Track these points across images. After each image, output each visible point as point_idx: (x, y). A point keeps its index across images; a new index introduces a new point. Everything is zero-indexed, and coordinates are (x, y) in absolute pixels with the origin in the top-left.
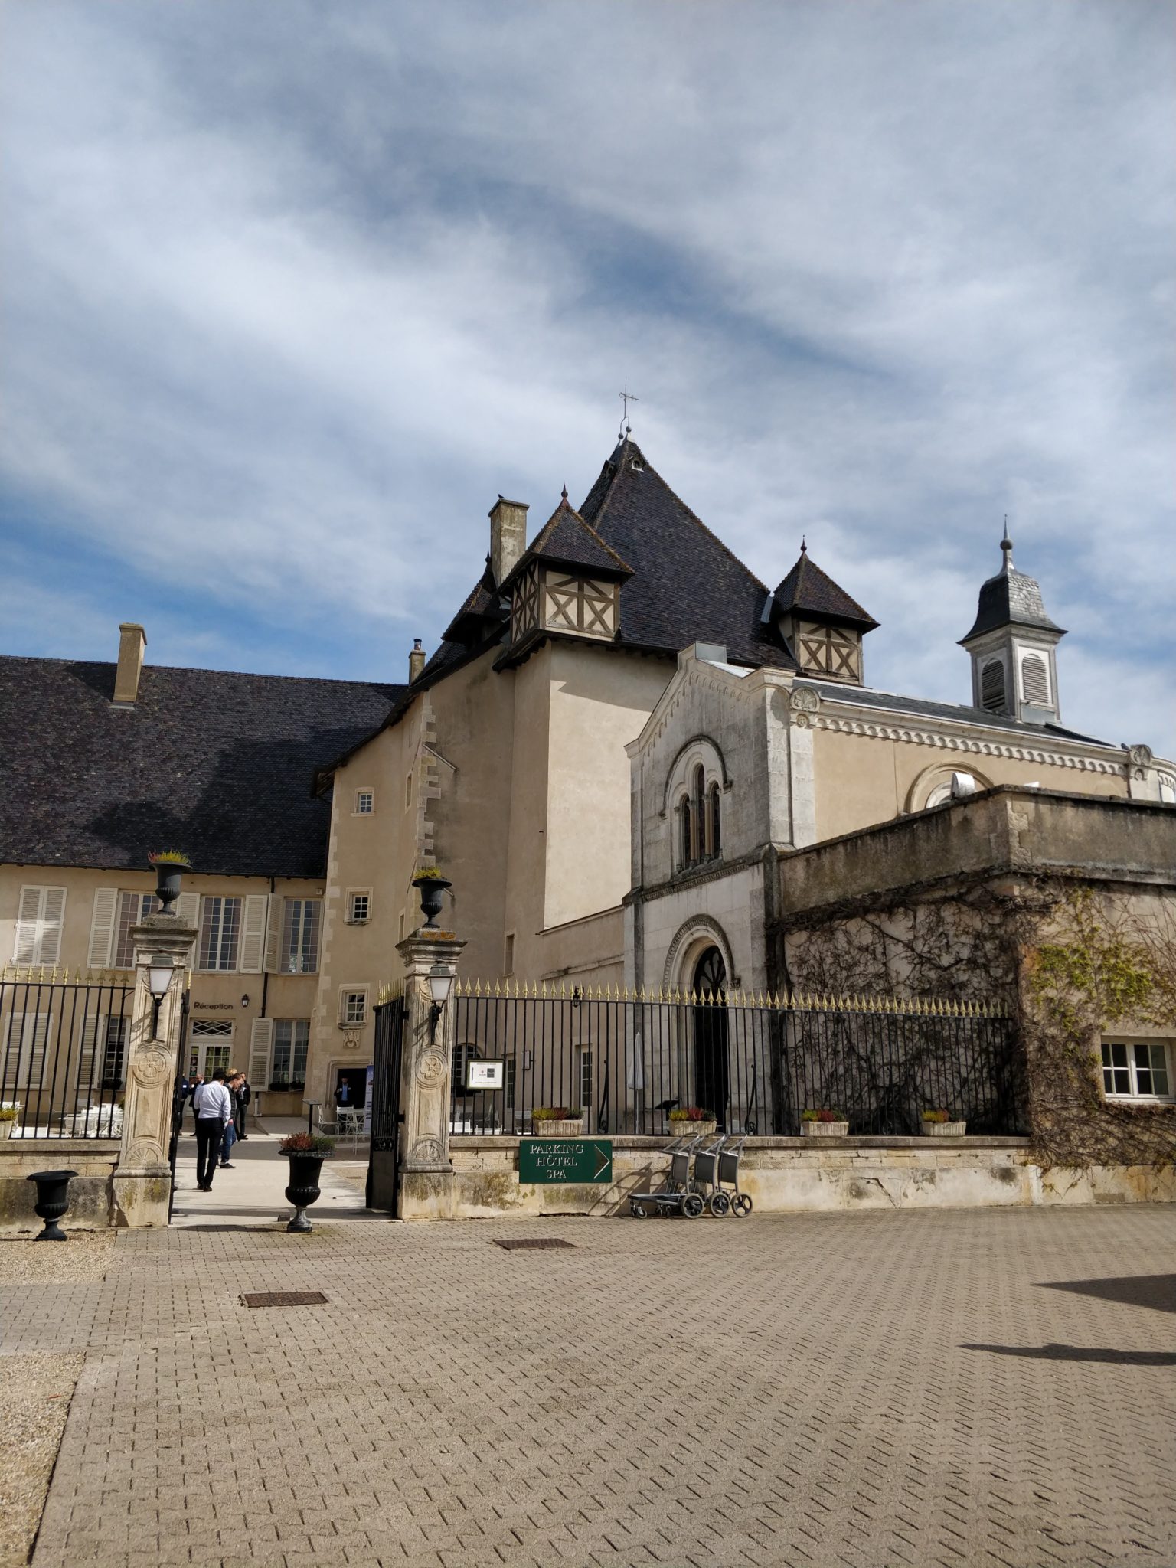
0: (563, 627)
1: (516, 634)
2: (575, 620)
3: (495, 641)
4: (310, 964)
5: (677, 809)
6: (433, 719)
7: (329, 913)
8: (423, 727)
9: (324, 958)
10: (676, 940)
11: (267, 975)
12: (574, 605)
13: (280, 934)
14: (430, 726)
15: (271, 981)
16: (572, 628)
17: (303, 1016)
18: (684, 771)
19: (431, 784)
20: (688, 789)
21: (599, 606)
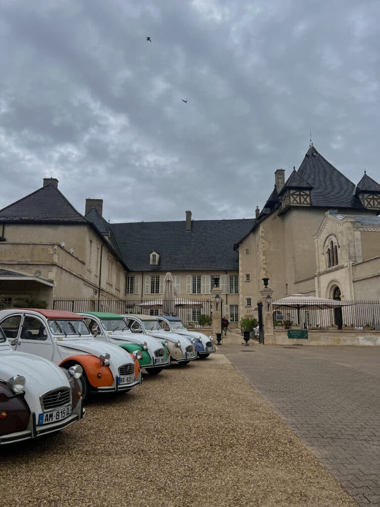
0: (295, 204)
1: (283, 206)
2: (299, 202)
3: (278, 208)
4: (237, 292)
5: (327, 252)
6: (263, 230)
7: (240, 279)
8: (260, 232)
9: (240, 290)
10: (328, 286)
11: (227, 295)
12: (298, 197)
13: (229, 284)
14: (262, 232)
15: (228, 296)
16: (298, 204)
17: (236, 304)
18: (328, 243)
19: (263, 247)
20: (330, 247)
21: (305, 197)
